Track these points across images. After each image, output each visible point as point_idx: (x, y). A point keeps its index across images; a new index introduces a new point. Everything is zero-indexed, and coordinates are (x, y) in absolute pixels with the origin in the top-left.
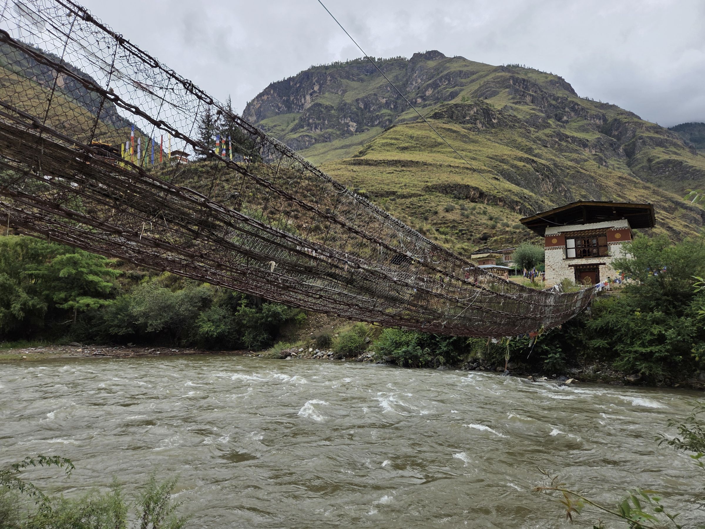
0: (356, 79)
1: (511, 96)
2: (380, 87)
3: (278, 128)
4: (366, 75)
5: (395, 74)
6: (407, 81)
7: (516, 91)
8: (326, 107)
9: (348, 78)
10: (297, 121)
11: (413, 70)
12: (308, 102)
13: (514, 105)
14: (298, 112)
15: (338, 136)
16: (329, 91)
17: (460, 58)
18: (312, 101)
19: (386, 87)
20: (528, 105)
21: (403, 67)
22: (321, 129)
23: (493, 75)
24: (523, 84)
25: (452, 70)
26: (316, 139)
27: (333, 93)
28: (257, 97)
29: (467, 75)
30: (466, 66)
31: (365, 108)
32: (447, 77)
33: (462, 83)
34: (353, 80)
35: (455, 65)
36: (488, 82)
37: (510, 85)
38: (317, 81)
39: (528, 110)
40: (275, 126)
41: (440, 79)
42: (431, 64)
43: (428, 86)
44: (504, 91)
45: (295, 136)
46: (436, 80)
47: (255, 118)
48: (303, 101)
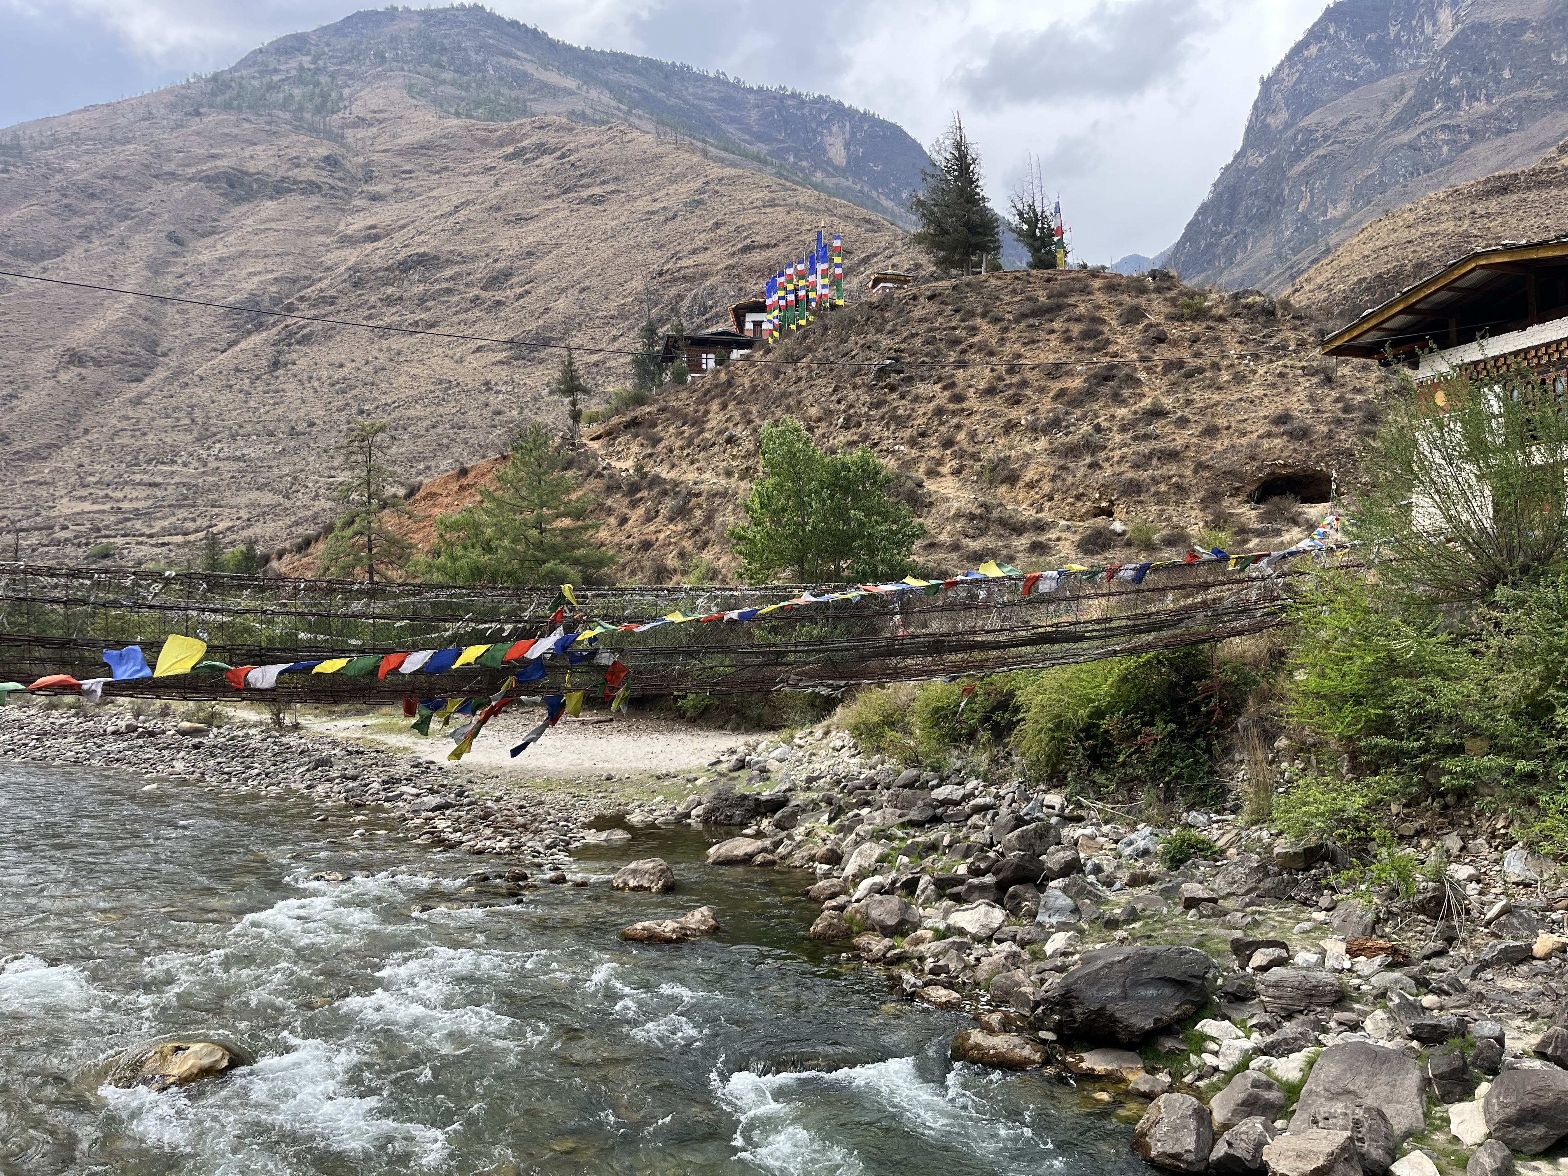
3: (1353, 127)
8: (1506, 28)
10: (1410, 93)
12: (1445, 28)
14: (1413, 65)
18: (1458, 21)
22: (1489, 99)
26: (1472, 132)
28: (1289, 57)
40: (1344, 123)
45: (1407, 136)
47: (1284, 115)
48: (1429, 29)
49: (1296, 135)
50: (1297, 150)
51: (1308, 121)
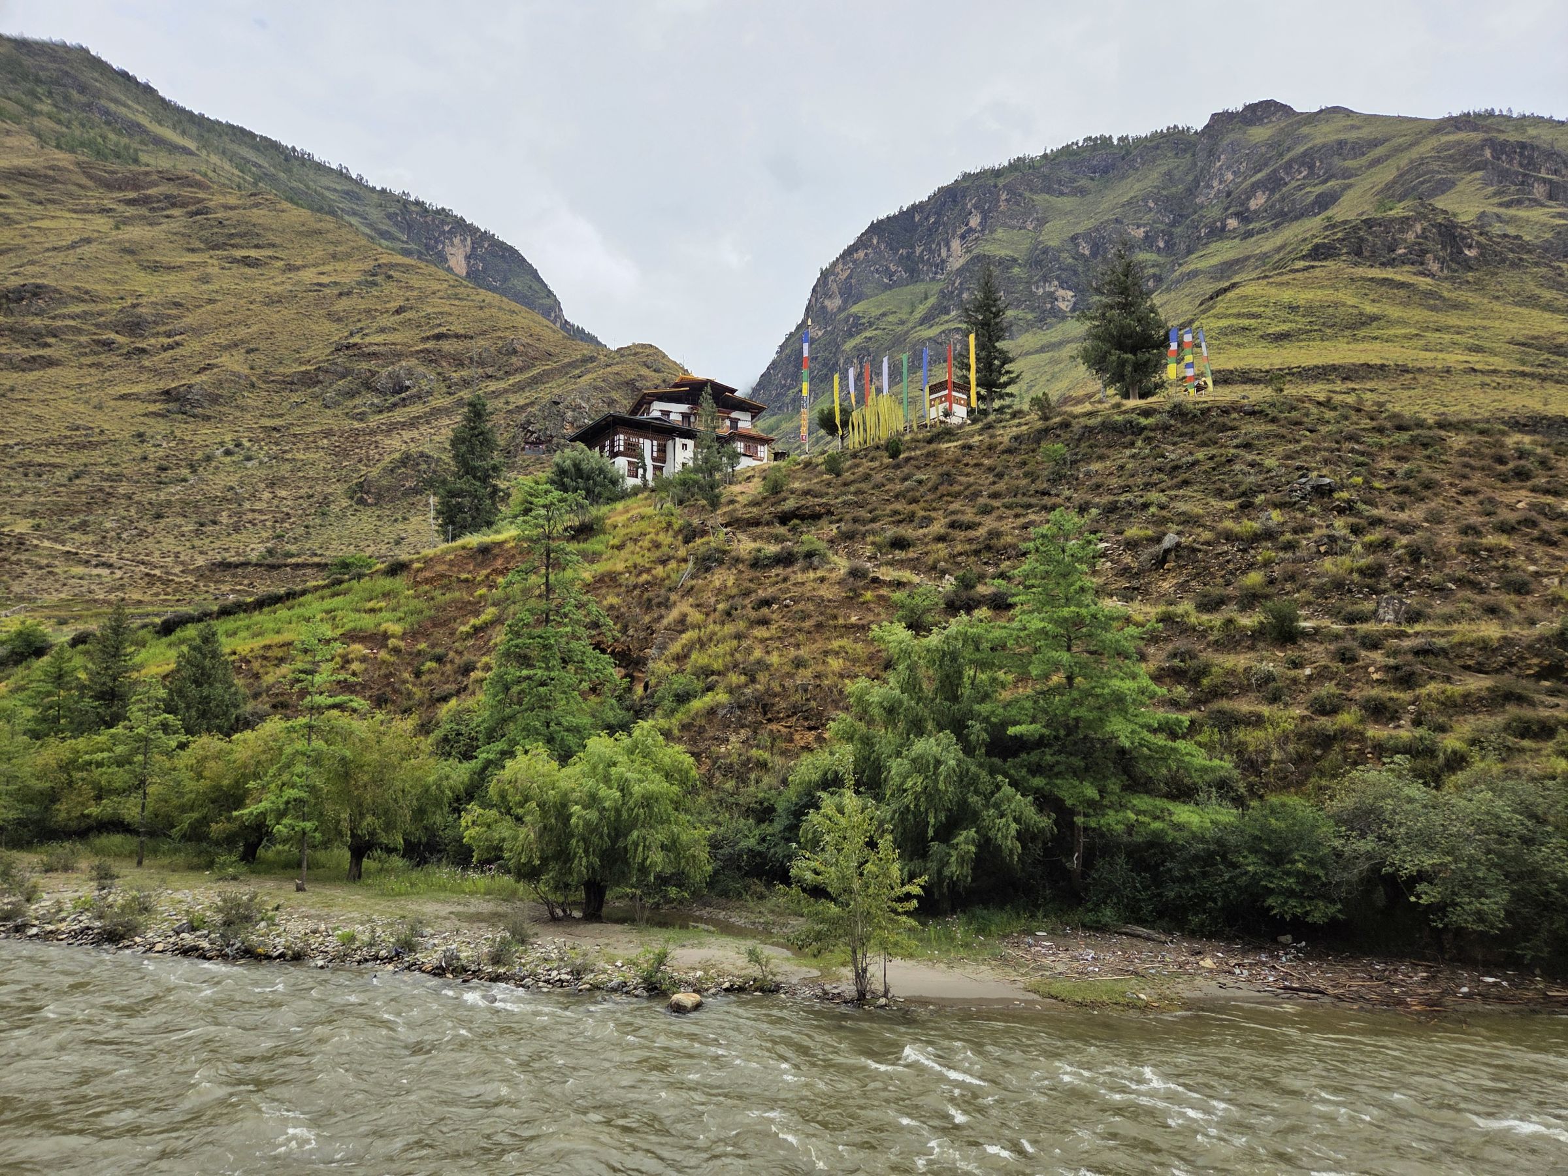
0: (1066, 191)
1: (1491, 190)
2: (1129, 203)
3: (891, 318)
4: (1092, 179)
5: (1164, 169)
6: (1197, 181)
7: (1503, 175)
8: (1001, 262)
9: (1049, 190)
10: (932, 301)
11: (1212, 153)
12: (957, 255)
13: (1502, 211)
14: (933, 279)
15: (1030, 326)
16: (1004, 225)
17: (1336, 110)
18: (968, 251)
19: (1145, 200)
20: (1543, 205)
21: (1185, 151)
23: (1433, 142)
24: (1521, 155)
25: (1319, 141)
27: (1013, 228)
28: (843, 256)
29: (1358, 149)
30: (1353, 127)
31: (1094, 254)
32: (1307, 160)
33: (1347, 169)
34: (1062, 194)
35: (1325, 128)
36: (1422, 161)
37: (1486, 162)
38: (976, 207)
39: (1545, 219)
40: (884, 315)
41: (1288, 167)
42: (1260, 133)
43: (1255, 187)
44: (1469, 178)
45: (933, 332)
46: (1275, 171)
47: (838, 302)
48: (944, 253)
49: (848, 318)
50: (850, 330)
51: (855, 309)
